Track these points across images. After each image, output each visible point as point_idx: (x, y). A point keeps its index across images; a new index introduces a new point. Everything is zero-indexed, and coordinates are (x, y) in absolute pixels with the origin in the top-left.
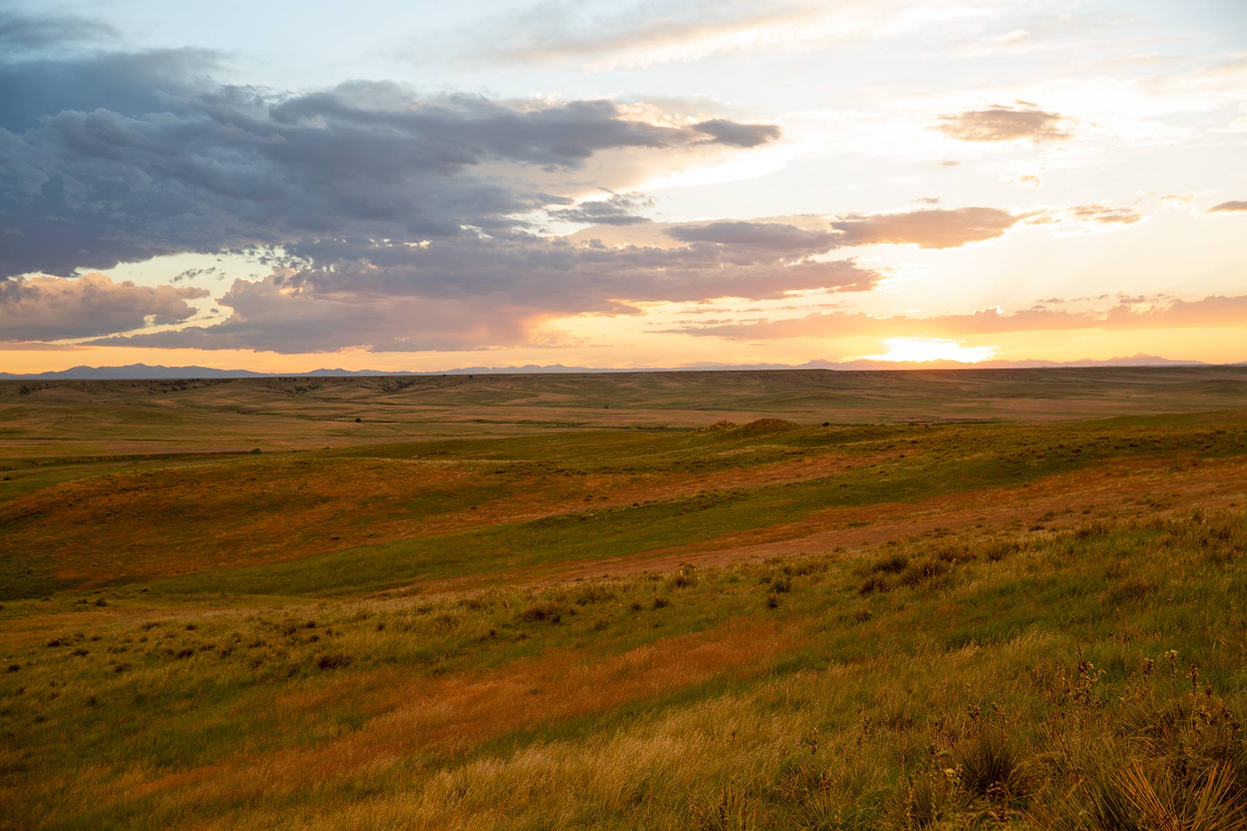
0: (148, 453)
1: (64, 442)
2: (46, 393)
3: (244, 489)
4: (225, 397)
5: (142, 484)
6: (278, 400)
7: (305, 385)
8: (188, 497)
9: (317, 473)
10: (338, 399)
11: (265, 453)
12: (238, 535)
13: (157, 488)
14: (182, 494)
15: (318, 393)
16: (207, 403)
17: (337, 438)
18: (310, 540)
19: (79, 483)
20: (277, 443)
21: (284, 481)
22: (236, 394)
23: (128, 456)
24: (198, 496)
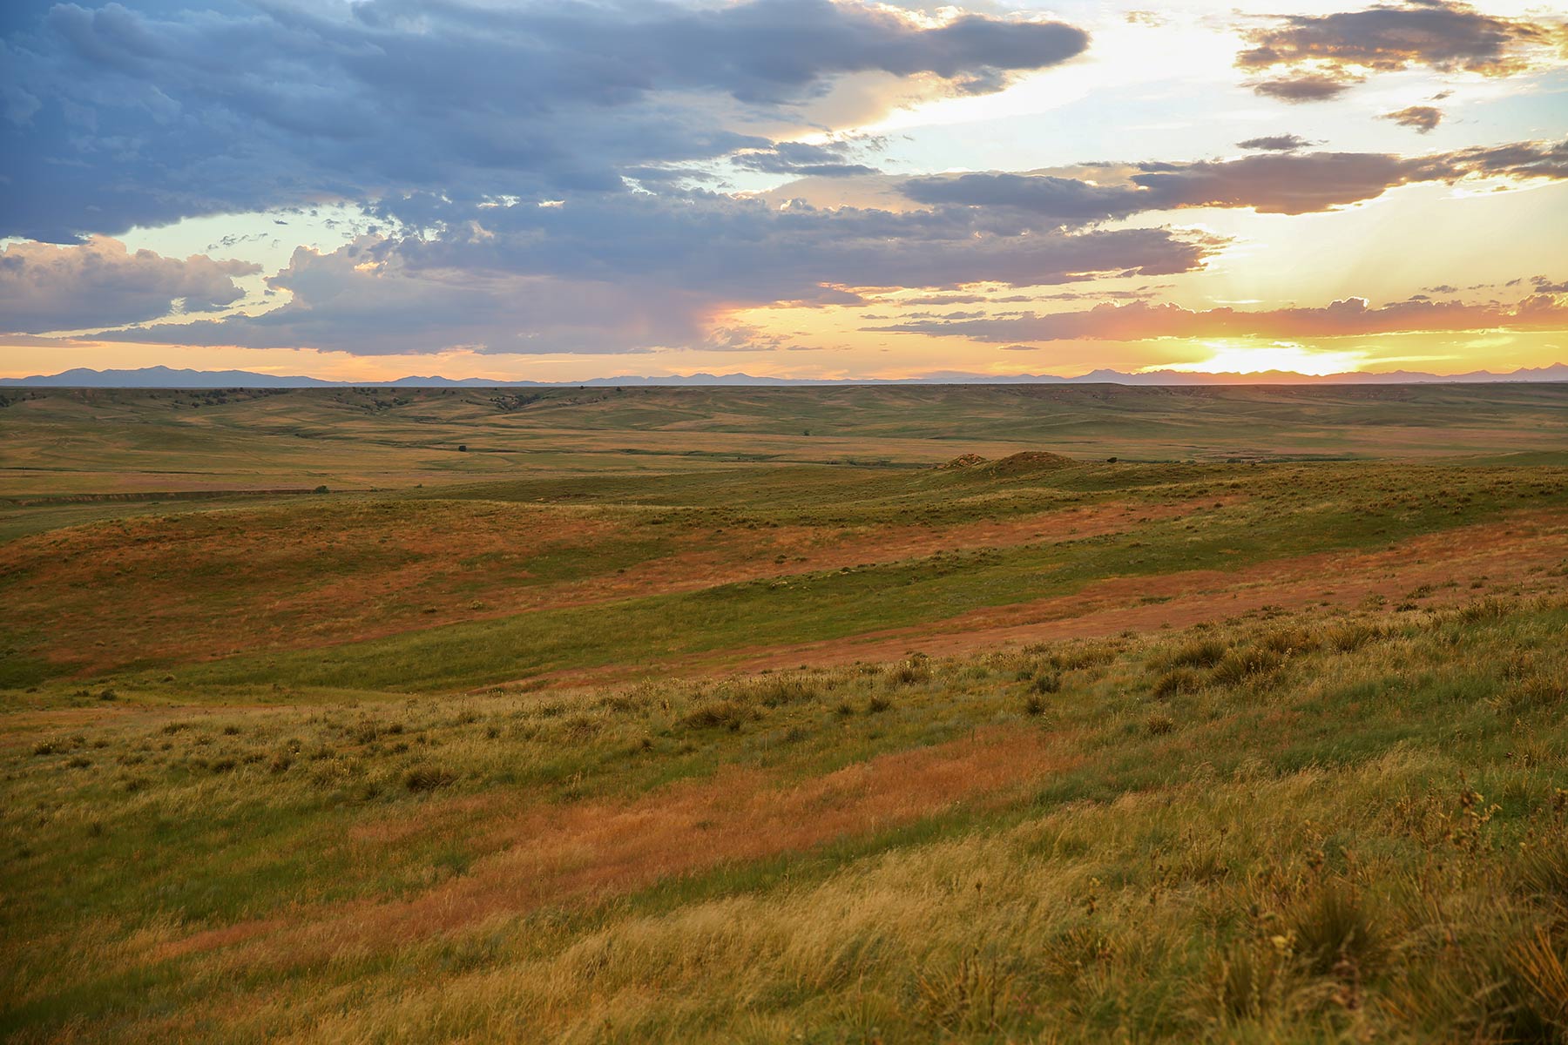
0: (172, 491)
1: (57, 474)
2: (32, 405)
3: (304, 541)
4: (278, 414)
5: (164, 533)
6: (353, 419)
7: (389, 398)
8: (228, 552)
9: (406, 520)
10: (434, 418)
11: (335, 492)
12: (297, 605)
13: (184, 538)
14: (220, 548)
15: (406, 409)
16: (254, 423)
17: (433, 472)
18: (396, 612)
19: (78, 530)
20: (351, 478)
21: (360, 531)
22: (294, 411)
23: (145, 494)
24: (242, 550)
